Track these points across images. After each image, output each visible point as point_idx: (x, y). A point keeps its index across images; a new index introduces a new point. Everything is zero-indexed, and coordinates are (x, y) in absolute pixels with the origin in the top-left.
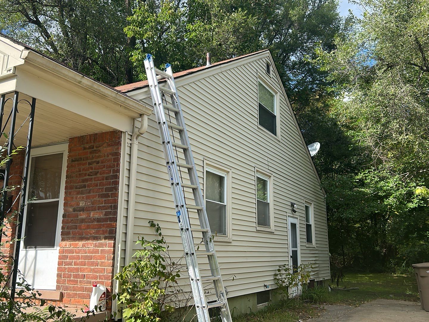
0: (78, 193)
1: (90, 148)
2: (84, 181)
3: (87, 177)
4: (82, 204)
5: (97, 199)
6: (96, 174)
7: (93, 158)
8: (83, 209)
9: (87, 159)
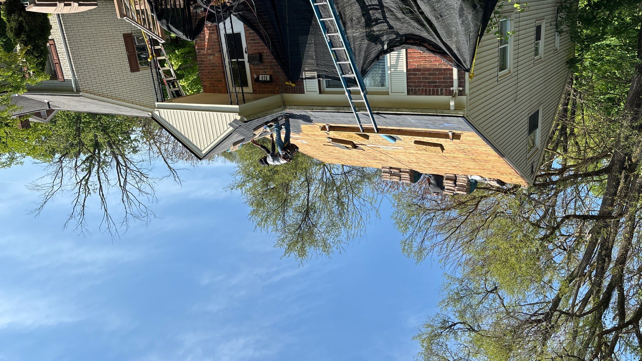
0: (215, 63)
1: (215, 86)
2: (214, 69)
3: (212, 71)
4: (211, 57)
5: (206, 60)
6: (208, 72)
7: (212, 81)
8: (210, 55)
9: (215, 81)
